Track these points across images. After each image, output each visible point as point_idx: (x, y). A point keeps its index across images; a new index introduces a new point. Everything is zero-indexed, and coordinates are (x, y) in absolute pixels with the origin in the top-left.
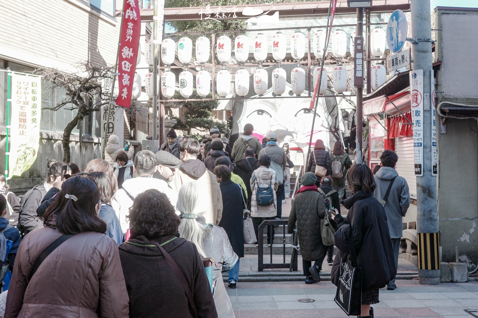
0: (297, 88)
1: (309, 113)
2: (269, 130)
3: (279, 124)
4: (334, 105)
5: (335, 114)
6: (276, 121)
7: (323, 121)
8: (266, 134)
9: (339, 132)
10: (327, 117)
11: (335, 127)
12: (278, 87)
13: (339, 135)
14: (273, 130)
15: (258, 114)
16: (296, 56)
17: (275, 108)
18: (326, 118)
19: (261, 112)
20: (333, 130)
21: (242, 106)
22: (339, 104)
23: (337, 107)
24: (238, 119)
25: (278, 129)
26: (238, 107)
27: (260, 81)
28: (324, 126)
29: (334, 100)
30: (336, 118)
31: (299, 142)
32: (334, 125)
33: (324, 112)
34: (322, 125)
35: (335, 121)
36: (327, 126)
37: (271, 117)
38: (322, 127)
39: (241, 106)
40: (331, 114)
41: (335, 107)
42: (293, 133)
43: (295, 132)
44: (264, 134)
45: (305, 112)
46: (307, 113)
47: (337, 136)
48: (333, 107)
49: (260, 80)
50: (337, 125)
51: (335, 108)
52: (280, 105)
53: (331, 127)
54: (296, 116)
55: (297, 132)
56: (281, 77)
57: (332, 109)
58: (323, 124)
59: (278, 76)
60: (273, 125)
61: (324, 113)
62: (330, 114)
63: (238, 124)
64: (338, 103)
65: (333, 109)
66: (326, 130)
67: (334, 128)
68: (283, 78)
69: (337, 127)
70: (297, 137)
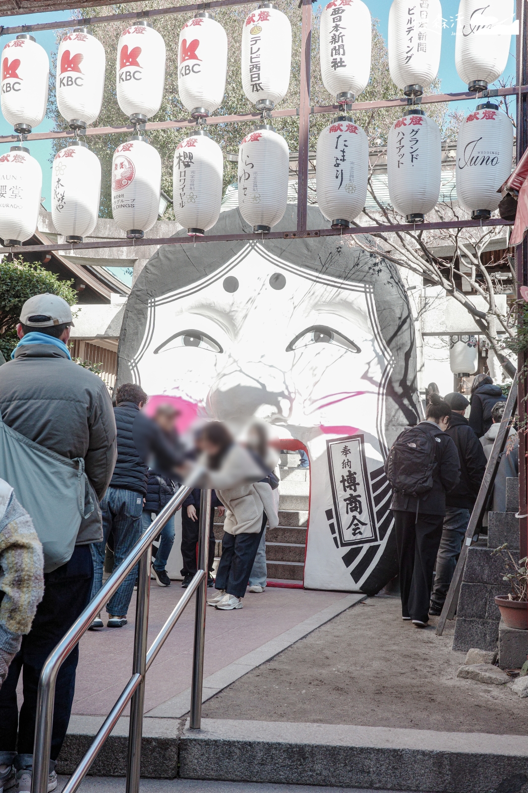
0: (255, 198)
1: (328, 341)
2: (214, 389)
3: (241, 371)
4: (403, 318)
5: (403, 344)
6: (235, 361)
7: (369, 363)
8: (205, 400)
9: (414, 398)
10: (381, 353)
11: (403, 383)
12: (192, 198)
13: (414, 406)
14: (224, 389)
15: (187, 343)
16: (256, 87)
17: (234, 325)
18: (377, 354)
19: (193, 337)
20: (399, 390)
21: (143, 320)
22: (417, 320)
23: (411, 326)
24: (130, 357)
25: (239, 386)
26: (131, 324)
27: (130, 178)
28: (371, 380)
29: (402, 302)
30: (408, 355)
31: (297, 424)
32: (401, 377)
33: (371, 337)
34: (365, 377)
35: (403, 363)
36: (378, 376)
37: (221, 351)
38: (366, 382)
39: (139, 319)
40: (393, 343)
41: (404, 322)
42: (280, 398)
43: (286, 393)
44: (201, 401)
45: (317, 339)
46: (323, 340)
47: (410, 407)
48: (398, 322)
49: (128, 174)
50: (410, 376)
51: (406, 326)
52: (246, 316)
53: (390, 382)
54: (290, 348)
55: (293, 396)
56: (202, 163)
57: (396, 328)
58: (367, 372)
59: (191, 157)
60: (225, 375)
61: (372, 341)
62: (389, 342)
63: (132, 372)
64: (415, 314)
65: (400, 327)
66: (376, 389)
67: (400, 385)
68: (211, 169)
69: (409, 383)
70: (291, 409)
